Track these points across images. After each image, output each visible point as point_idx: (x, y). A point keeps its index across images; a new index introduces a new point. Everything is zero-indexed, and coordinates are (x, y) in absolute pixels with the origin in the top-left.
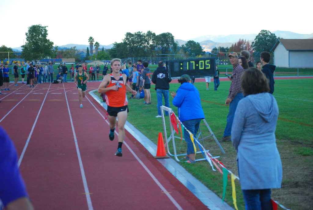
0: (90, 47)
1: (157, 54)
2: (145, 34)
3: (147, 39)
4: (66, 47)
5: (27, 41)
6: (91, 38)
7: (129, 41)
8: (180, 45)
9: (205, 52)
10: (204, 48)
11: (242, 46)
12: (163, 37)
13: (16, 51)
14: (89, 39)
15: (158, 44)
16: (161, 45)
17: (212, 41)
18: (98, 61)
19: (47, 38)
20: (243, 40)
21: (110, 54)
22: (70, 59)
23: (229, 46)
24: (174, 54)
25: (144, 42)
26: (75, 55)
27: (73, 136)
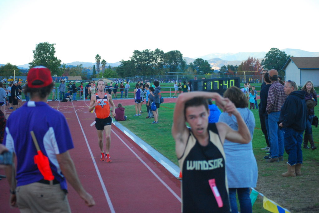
0: (97, 65)
1: (166, 73)
2: (152, 52)
3: (155, 57)
4: (71, 65)
5: (34, 58)
6: (98, 56)
7: (136, 59)
8: (188, 63)
9: (213, 70)
10: (213, 66)
11: (251, 64)
12: (171, 55)
13: (21, 69)
14: (96, 56)
15: (165, 62)
16: (169, 63)
17: (220, 59)
18: (105, 79)
19: (55, 56)
20: (252, 58)
21: (117, 72)
22: (77, 77)
23: (239, 64)
24: (181, 72)
25: (152, 60)
26: (82, 73)
27: (91, 156)
